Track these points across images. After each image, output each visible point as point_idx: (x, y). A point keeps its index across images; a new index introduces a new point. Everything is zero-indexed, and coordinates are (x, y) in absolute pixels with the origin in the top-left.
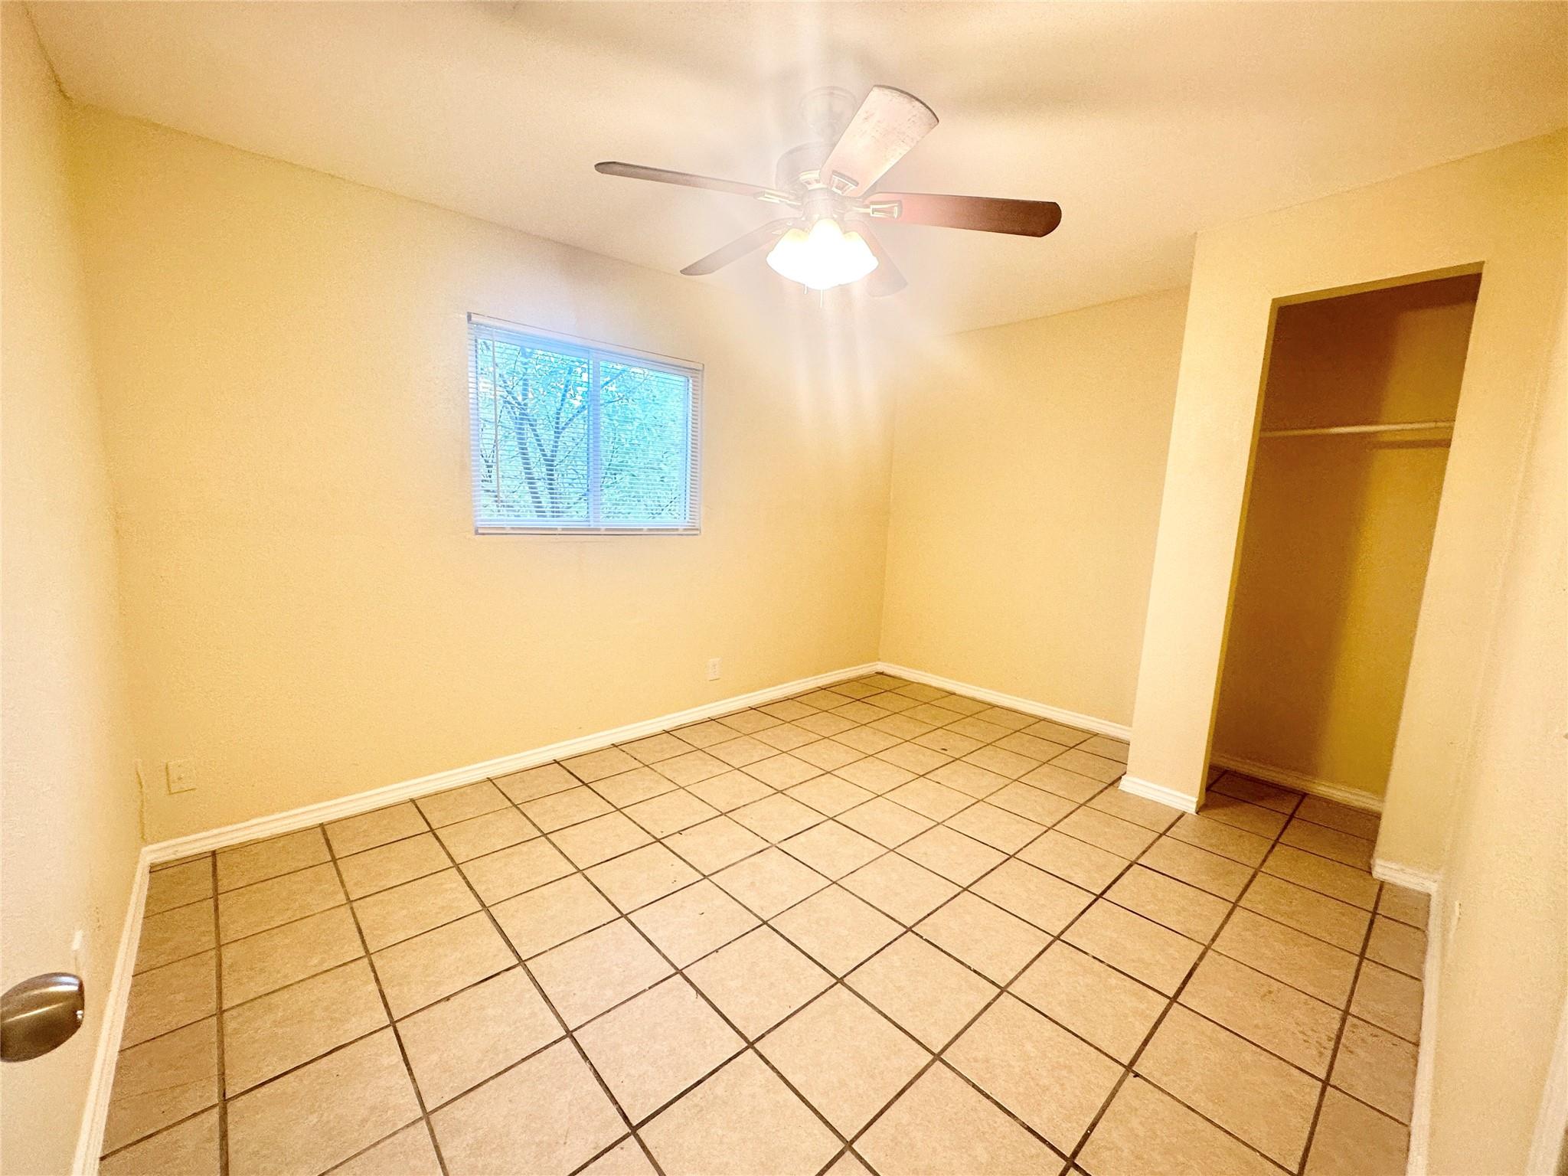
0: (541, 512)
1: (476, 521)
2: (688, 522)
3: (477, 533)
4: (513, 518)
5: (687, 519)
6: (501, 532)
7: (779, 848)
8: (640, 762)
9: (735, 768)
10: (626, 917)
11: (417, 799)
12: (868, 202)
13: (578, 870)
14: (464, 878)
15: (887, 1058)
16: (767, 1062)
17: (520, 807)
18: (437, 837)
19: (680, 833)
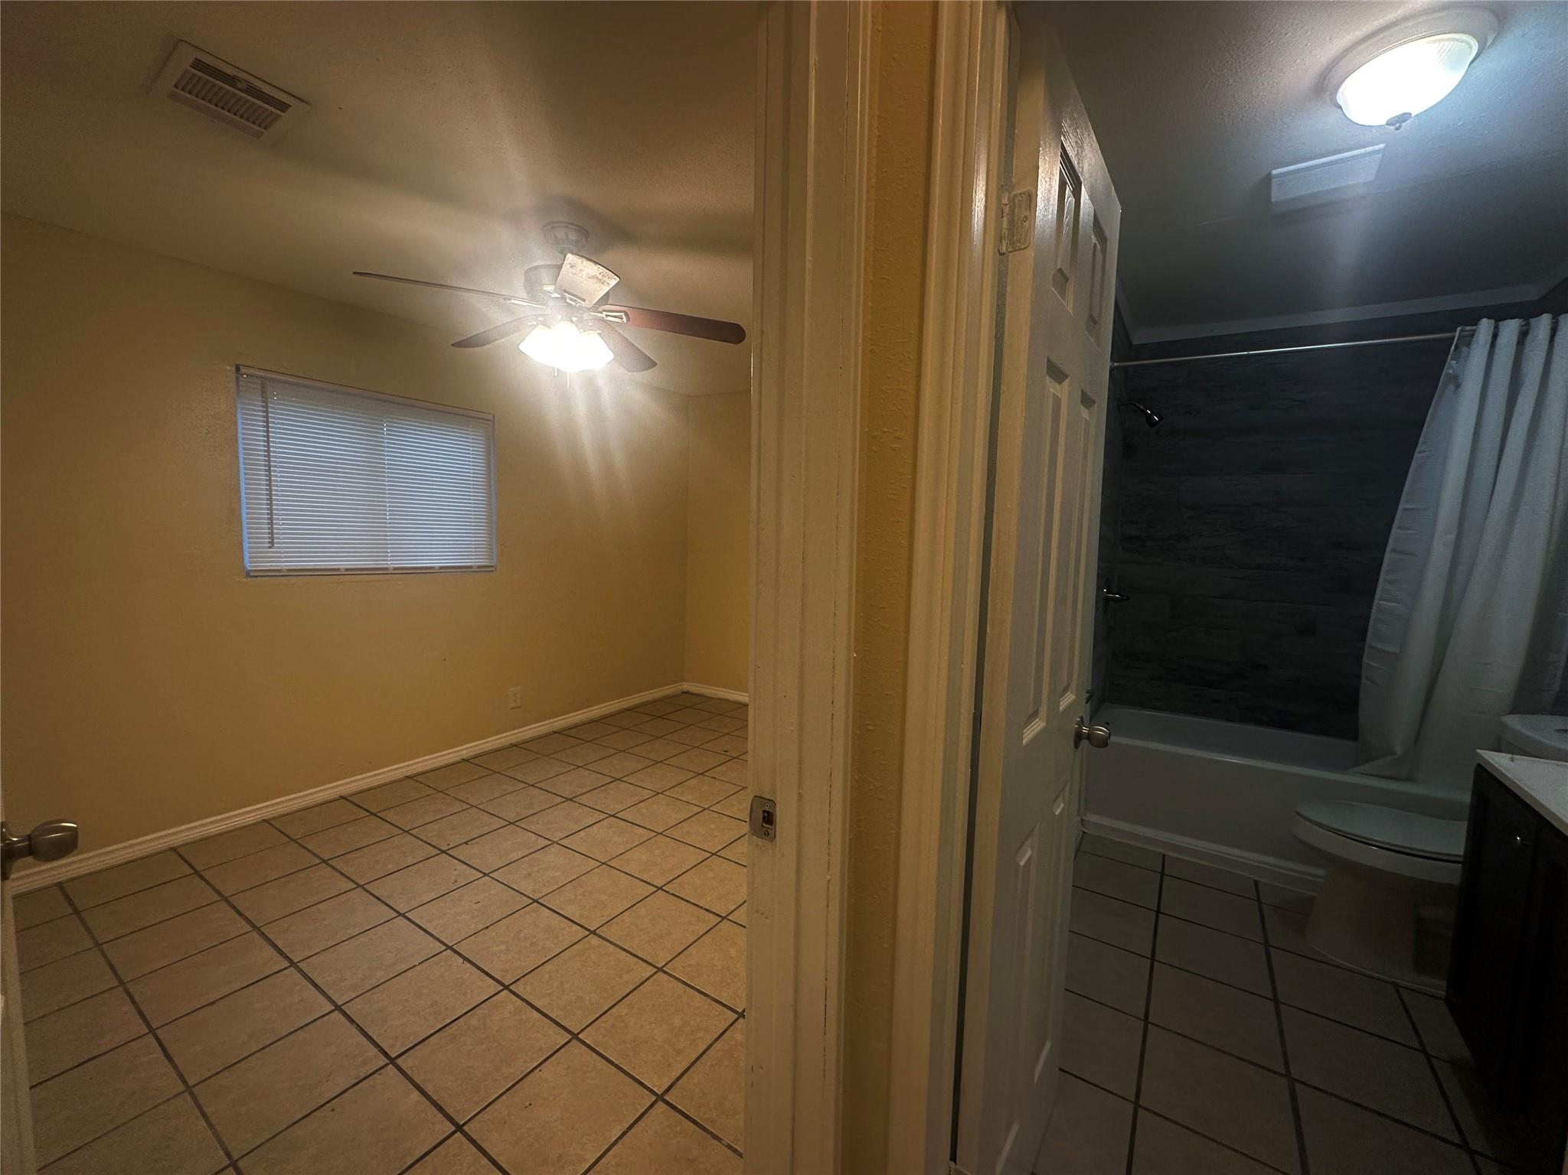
3: (248, 576)
6: (276, 574)
7: (560, 844)
8: (434, 789)
9: (530, 785)
10: (403, 915)
11: (178, 847)
12: (600, 309)
13: (359, 886)
14: (234, 907)
15: (621, 977)
16: (518, 996)
17: (298, 841)
18: (202, 878)
19: (466, 843)
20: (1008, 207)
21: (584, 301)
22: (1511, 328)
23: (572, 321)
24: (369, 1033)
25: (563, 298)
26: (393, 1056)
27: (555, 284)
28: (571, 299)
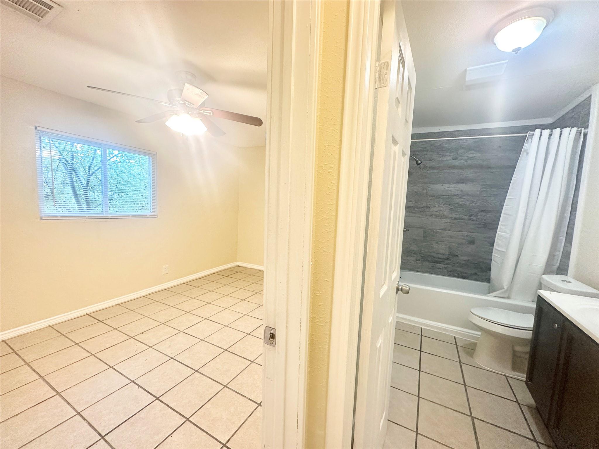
0: (81, 209)
1: (41, 214)
2: (152, 213)
3: (41, 219)
4: (68, 212)
5: (151, 211)
6: (55, 218)
7: (183, 332)
8: (129, 309)
9: (171, 306)
10: (112, 367)
11: (6, 340)
12: (201, 109)
13: (92, 354)
14: (31, 368)
15: (208, 391)
16: (163, 402)
17: (65, 335)
18: (17, 354)
19: (142, 333)
20: (378, 68)
21: (194, 105)
22: (546, 132)
23: (189, 114)
24: (92, 425)
25: (184, 104)
26: (103, 435)
27: (181, 97)
28: (188, 104)
